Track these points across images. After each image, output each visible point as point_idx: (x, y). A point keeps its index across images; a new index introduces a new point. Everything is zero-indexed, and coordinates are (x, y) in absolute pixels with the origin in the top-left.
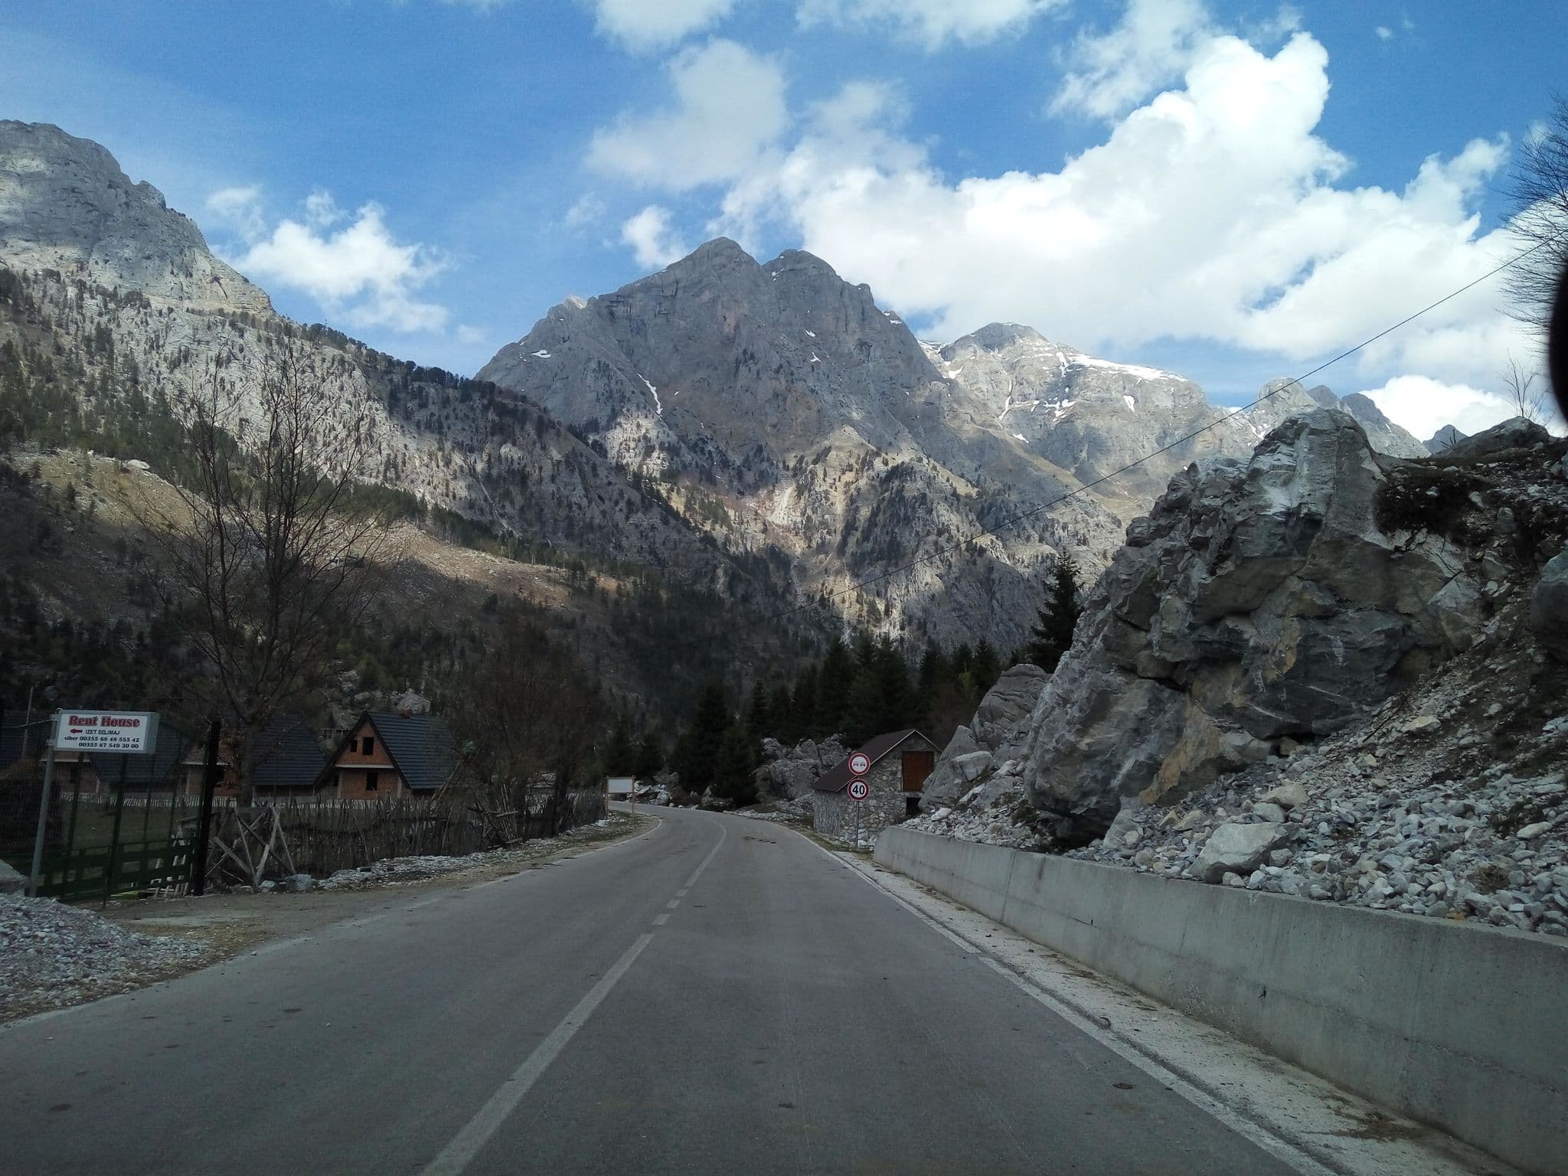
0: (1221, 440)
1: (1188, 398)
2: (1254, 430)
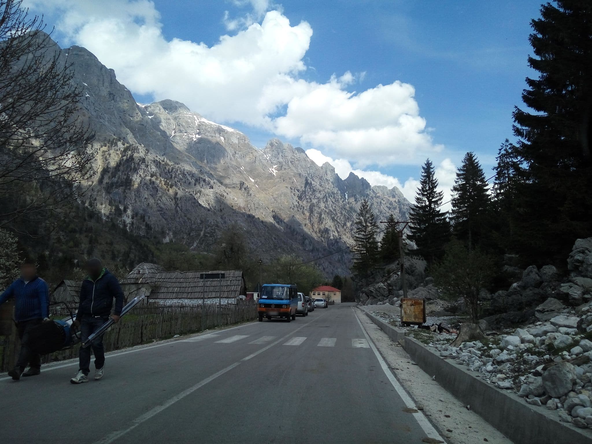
0: (256, 158)
1: (244, 141)
2: (265, 156)
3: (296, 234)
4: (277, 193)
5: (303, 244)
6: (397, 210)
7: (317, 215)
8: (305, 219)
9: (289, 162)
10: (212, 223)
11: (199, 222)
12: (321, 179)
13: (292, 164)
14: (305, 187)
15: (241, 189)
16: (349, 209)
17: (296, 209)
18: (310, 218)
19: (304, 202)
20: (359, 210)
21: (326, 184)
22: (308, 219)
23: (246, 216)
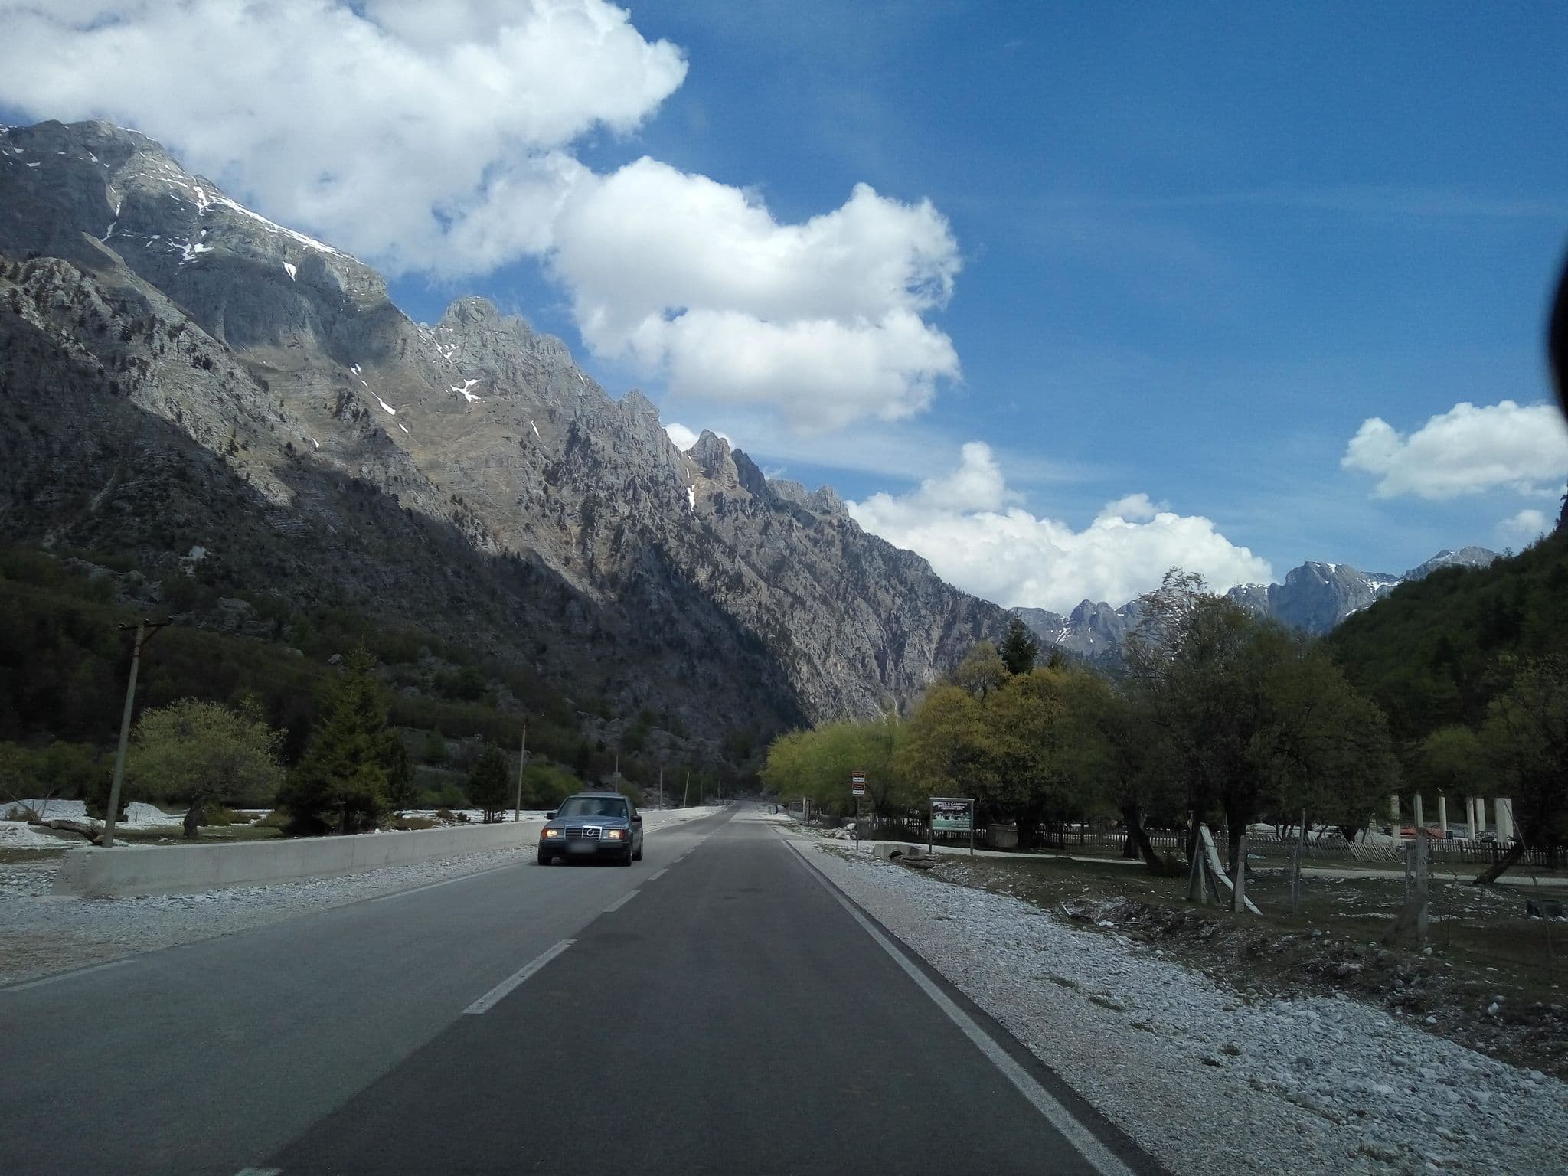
1: (367, 283)
2: (440, 349)
3: (536, 583)
4: (473, 454)
5: (561, 613)
6: (836, 550)
7: (606, 532)
8: (567, 543)
9: (519, 373)
12: (618, 436)
13: (529, 382)
14: (567, 453)
16: (702, 532)
17: (537, 508)
18: (582, 542)
19: (565, 492)
20: (728, 539)
21: (635, 453)
22: (578, 543)
23: (342, 487)
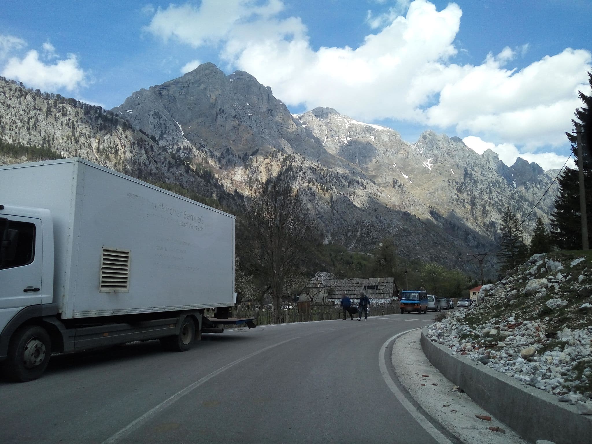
0: (408, 153)
1: (395, 137)
2: (418, 150)
3: (457, 230)
4: (433, 187)
5: (466, 239)
7: (480, 207)
8: (467, 213)
9: (445, 154)
10: (368, 224)
11: (355, 222)
12: (483, 169)
13: (449, 155)
14: (465, 179)
15: (394, 187)
16: (518, 199)
17: (455, 202)
18: (472, 212)
19: (464, 195)
20: (530, 200)
21: (489, 173)
22: (470, 212)
23: (401, 214)
